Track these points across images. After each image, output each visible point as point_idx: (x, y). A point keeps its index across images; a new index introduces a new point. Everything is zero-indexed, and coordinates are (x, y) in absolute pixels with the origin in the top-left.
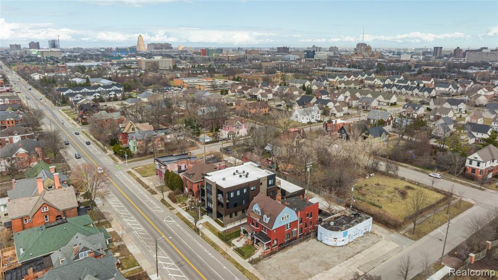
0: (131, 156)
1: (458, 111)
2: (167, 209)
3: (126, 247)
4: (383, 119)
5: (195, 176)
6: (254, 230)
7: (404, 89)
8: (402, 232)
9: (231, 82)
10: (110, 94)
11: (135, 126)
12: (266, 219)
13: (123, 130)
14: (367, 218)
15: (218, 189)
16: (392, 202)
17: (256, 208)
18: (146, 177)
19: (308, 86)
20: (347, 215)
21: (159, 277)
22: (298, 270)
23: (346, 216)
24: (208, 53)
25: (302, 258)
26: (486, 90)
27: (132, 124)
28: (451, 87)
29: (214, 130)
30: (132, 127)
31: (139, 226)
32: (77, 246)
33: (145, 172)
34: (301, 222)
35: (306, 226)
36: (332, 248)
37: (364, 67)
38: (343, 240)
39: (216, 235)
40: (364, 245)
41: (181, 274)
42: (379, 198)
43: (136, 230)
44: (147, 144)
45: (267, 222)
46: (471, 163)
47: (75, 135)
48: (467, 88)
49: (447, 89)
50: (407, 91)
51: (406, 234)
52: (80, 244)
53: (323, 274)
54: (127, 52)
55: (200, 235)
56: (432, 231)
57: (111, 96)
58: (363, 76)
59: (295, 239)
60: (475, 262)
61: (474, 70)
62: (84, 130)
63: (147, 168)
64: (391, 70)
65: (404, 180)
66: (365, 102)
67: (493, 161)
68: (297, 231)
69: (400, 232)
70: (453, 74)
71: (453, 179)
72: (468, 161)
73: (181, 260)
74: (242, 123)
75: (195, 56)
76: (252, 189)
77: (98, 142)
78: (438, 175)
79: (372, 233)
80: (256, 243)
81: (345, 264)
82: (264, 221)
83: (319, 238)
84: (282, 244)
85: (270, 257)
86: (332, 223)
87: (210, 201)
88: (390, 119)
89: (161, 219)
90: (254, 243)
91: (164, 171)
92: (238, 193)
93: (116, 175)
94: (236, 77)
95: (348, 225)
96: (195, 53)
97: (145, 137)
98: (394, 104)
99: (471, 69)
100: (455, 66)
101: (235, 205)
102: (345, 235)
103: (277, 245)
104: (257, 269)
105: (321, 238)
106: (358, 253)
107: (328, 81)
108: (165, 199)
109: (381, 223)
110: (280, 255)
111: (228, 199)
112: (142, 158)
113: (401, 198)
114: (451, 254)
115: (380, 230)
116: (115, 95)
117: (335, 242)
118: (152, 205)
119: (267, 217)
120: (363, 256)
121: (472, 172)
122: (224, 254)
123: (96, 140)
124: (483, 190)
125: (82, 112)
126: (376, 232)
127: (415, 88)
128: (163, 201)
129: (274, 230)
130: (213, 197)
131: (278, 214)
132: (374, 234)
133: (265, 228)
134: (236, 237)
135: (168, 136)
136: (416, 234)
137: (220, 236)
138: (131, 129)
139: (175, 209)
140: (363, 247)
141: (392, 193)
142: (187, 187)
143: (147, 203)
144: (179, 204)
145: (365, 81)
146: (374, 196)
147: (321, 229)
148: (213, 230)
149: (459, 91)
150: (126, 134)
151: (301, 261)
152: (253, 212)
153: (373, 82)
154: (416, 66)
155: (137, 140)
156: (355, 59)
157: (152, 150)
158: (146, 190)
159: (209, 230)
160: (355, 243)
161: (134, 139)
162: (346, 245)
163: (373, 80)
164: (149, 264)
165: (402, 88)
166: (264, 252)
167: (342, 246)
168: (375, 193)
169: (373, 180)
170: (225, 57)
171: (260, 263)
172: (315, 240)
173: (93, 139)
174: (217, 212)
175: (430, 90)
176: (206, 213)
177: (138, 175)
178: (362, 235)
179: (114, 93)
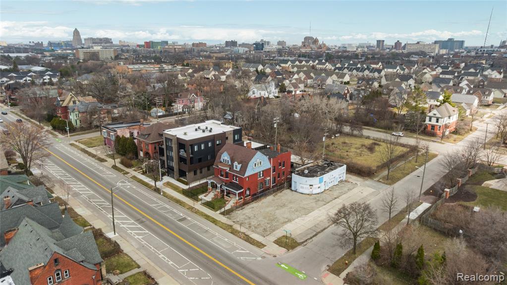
0: (73, 130)
1: (408, 87)
2: (121, 174)
3: (74, 210)
4: (340, 92)
5: (151, 136)
6: (222, 181)
7: (355, 70)
8: (377, 179)
9: (181, 67)
10: (44, 78)
11: (76, 99)
12: (237, 166)
13: (62, 104)
14: (341, 166)
15: (180, 143)
16: (361, 156)
17: (225, 157)
18: (92, 147)
19: (261, 70)
20: (319, 164)
21: (117, 234)
22: (275, 217)
23: (319, 166)
24: (153, 46)
25: (277, 206)
26: (430, 70)
27: (72, 97)
28: (398, 68)
29: (167, 105)
30: (73, 99)
31: (88, 191)
32: (9, 198)
33: (91, 143)
34: (274, 171)
35: (279, 177)
36: (308, 196)
37: (314, 57)
38: (319, 187)
39: (180, 193)
40: (340, 191)
41: (143, 230)
42: (347, 153)
43: (85, 194)
44: (91, 117)
45: (238, 170)
46: (430, 121)
47: (3, 115)
48: (412, 70)
49: (395, 70)
50: (358, 73)
51: (380, 180)
52: (13, 197)
53: (303, 218)
54: (62, 46)
55: (162, 193)
56: (405, 177)
57: (45, 81)
58: (314, 62)
59: (269, 188)
60: (449, 197)
61: (415, 58)
62: (14, 111)
63: (94, 140)
64: (340, 58)
65: (369, 138)
66: (320, 80)
67: (449, 118)
68: (270, 179)
69: (375, 179)
70: (397, 61)
71: (415, 136)
72: (428, 119)
73: (141, 217)
74: (197, 95)
75: (138, 48)
76: (218, 142)
77: (32, 120)
78: (401, 134)
79: (346, 181)
80: (226, 195)
81: (324, 208)
82: (235, 169)
83: (293, 188)
84: (255, 194)
85: (243, 207)
86: (306, 172)
87: (170, 158)
88: (346, 92)
89: (113, 182)
90: (224, 195)
91: (113, 138)
92: (203, 147)
93: (57, 148)
94: (185, 64)
95: (323, 172)
96: (138, 46)
97: (89, 109)
98: (348, 83)
99: (413, 57)
100: (397, 55)
101: (200, 160)
102: (320, 182)
103: (250, 195)
104: (230, 219)
105: (295, 187)
106: (336, 198)
107: (280, 66)
108: (117, 165)
109: (354, 173)
110: (254, 205)
111: (192, 154)
112: (87, 131)
113: (369, 152)
114: (427, 193)
115: (354, 179)
116: (50, 79)
117: (311, 190)
118: (101, 171)
119: (239, 164)
120: (342, 201)
121: (432, 129)
122: (191, 209)
123: (29, 118)
124: (443, 144)
125: (9, 92)
126: (350, 180)
127: (365, 69)
128: (114, 167)
129: (246, 177)
130: (174, 154)
131: (251, 160)
132: (349, 182)
133: (236, 177)
134: (203, 192)
135: (116, 111)
136: (390, 180)
137: (185, 193)
138: (72, 102)
139: (129, 173)
140: (340, 193)
141: (360, 148)
142: (142, 151)
143: (96, 169)
144: (133, 169)
145: (317, 66)
146: (342, 152)
147: (295, 177)
148: (176, 188)
149: (405, 72)
150: (66, 108)
151: (277, 209)
152: (221, 162)
153: (324, 66)
154: (362, 56)
155: (79, 112)
156: (303, 50)
157: (98, 124)
158: (93, 159)
159: (172, 189)
160: (331, 191)
161: (76, 110)
162: (322, 192)
163: (325, 65)
164: (103, 223)
165: (353, 70)
166: (237, 203)
167: (318, 194)
168: (343, 149)
169: (338, 140)
170: (171, 48)
171: (233, 214)
172: (288, 191)
173: (26, 117)
174: (180, 170)
175: (379, 71)
176: (167, 174)
177: (83, 146)
178: (337, 183)
179: (49, 77)
